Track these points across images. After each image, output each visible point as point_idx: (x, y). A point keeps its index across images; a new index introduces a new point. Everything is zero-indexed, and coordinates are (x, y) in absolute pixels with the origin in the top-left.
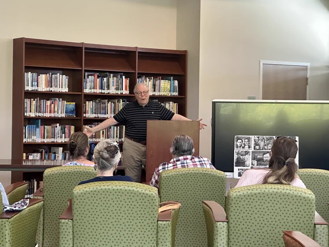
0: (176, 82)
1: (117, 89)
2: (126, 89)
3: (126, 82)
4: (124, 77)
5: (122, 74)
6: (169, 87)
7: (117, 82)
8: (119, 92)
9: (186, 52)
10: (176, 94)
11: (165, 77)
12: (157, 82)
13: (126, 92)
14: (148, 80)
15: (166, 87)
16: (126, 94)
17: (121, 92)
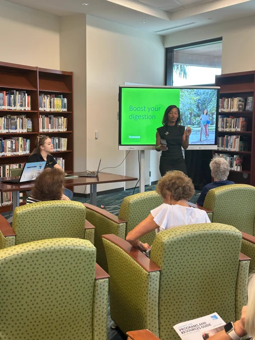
0: (65, 100)
1: (21, 106)
2: (28, 106)
3: (28, 99)
4: (26, 94)
5: (25, 92)
6: (61, 104)
7: (22, 99)
8: (23, 109)
9: (72, 73)
10: (65, 110)
11: (57, 95)
12: (52, 99)
13: (28, 108)
14: (46, 97)
15: (59, 104)
16: (28, 110)
17: (24, 108)
